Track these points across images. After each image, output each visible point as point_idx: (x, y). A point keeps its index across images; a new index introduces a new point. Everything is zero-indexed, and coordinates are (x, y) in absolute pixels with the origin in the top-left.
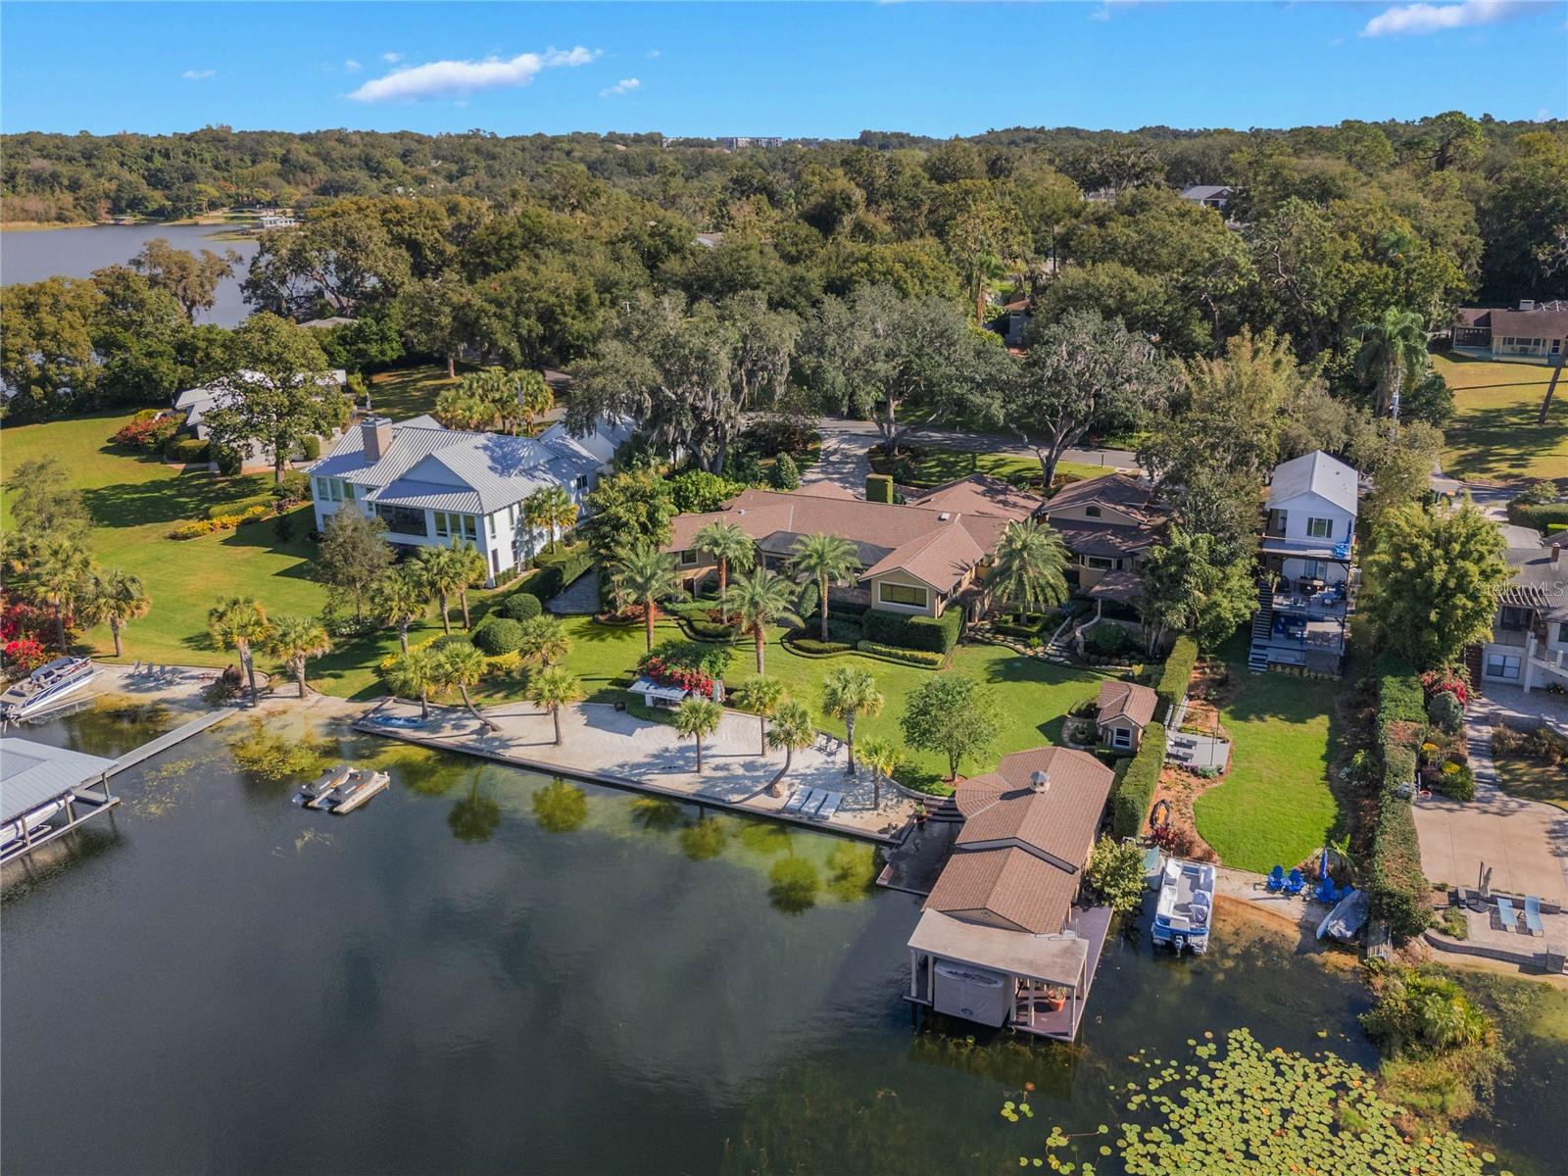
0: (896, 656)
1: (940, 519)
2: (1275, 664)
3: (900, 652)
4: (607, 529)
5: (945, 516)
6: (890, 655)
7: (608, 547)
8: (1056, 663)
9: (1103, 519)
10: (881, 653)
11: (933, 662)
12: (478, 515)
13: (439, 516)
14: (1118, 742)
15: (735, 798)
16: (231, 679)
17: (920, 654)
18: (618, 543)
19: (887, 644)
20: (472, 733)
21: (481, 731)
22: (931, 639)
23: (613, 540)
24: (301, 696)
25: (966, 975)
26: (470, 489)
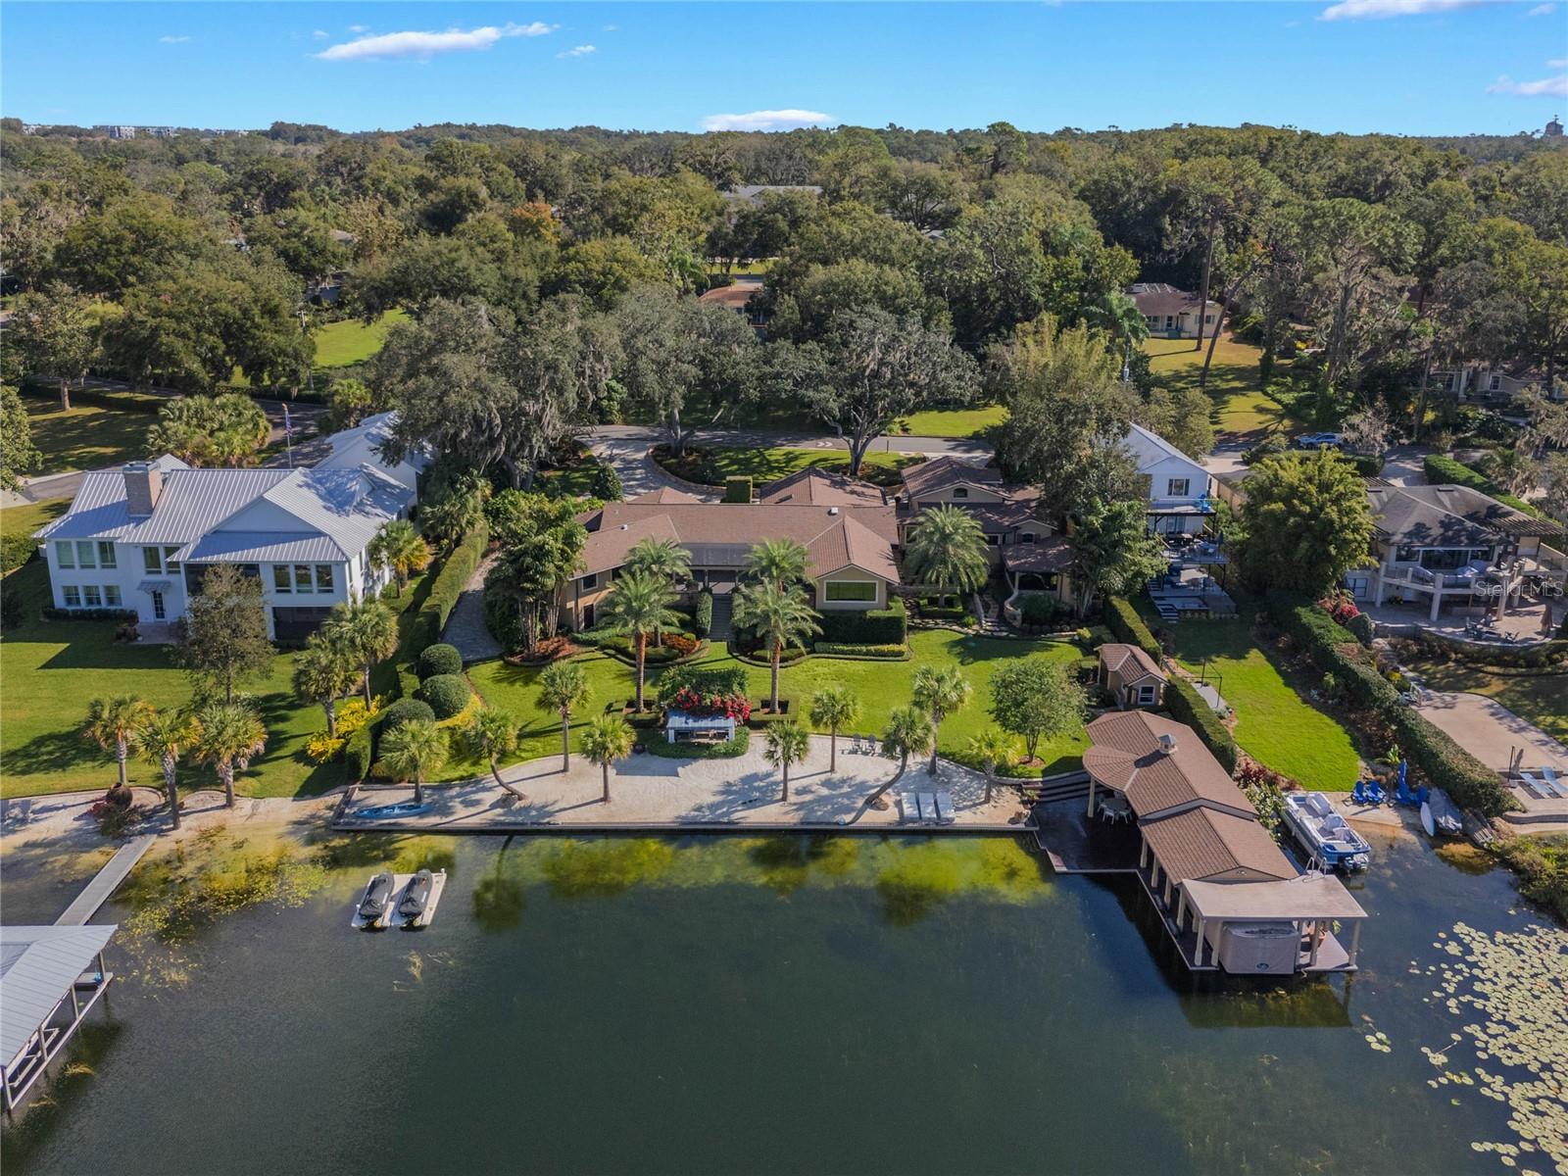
0: (860, 653)
1: (830, 513)
2: (1185, 611)
3: (864, 649)
4: (529, 560)
5: (835, 510)
6: (853, 652)
7: (533, 580)
8: (999, 638)
9: (971, 498)
10: (843, 652)
11: (900, 654)
12: (338, 563)
13: (280, 570)
14: (1142, 699)
15: (848, 818)
16: (118, 799)
17: (885, 648)
18: (543, 574)
19: (845, 643)
20: (493, 806)
21: (505, 802)
22: (890, 631)
23: (537, 572)
24: (229, 804)
25: (1264, 932)
26: (319, 534)
